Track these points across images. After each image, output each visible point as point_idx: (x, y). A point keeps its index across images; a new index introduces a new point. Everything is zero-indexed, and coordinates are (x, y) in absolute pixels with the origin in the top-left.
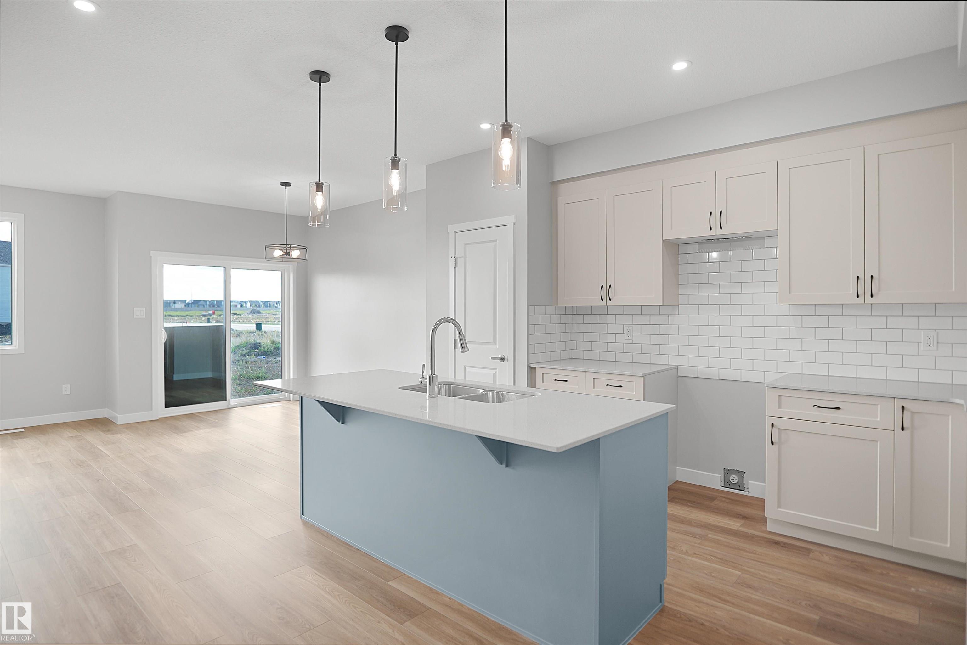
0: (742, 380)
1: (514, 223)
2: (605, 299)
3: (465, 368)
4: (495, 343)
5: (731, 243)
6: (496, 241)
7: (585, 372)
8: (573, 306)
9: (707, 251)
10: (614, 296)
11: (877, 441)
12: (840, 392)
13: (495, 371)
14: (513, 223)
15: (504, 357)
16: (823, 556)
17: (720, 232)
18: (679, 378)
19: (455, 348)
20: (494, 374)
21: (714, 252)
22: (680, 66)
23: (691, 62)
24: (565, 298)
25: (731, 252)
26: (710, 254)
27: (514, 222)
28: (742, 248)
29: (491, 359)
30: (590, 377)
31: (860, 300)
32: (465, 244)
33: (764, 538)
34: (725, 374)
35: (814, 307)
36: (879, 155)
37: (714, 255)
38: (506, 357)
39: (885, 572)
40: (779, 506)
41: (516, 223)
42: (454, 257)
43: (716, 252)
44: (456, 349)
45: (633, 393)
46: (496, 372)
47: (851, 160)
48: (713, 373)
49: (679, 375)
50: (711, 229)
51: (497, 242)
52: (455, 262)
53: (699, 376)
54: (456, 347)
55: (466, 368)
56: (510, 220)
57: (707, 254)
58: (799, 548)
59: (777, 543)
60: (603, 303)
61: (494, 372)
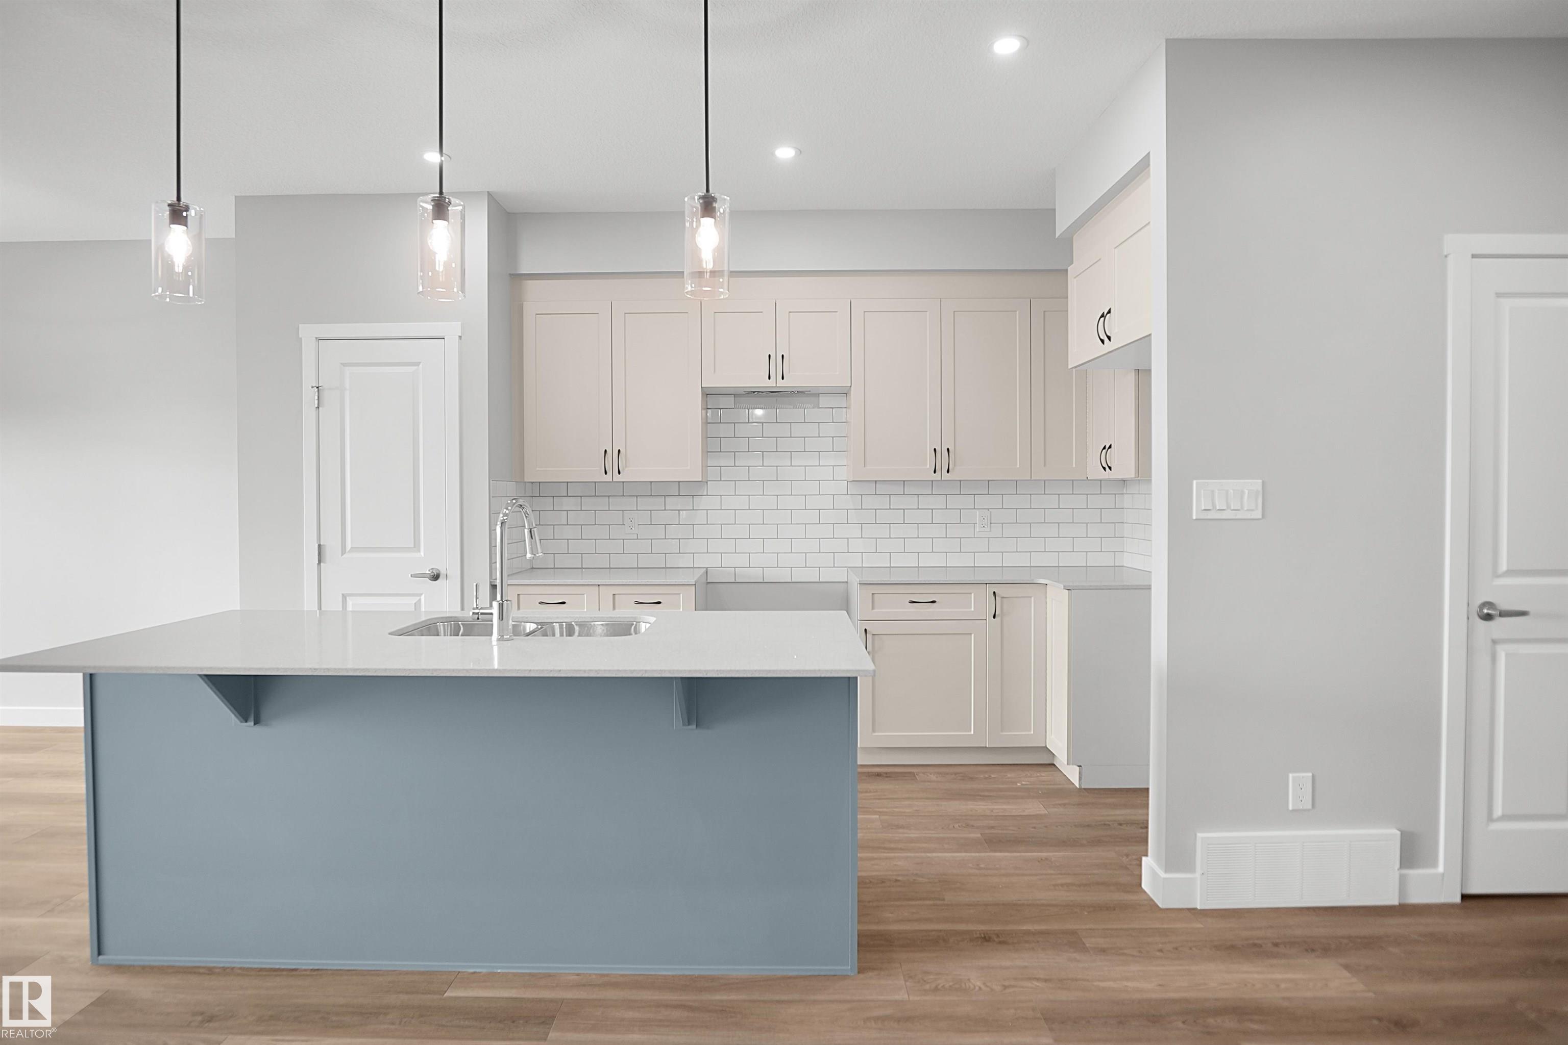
0: (793, 581)
1: (460, 337)
2: (610, 471)
3: (346, 599)
4: (416, 547)
5: (778, 398)
6: (418, 365)
7: (599, 585)
8: (532, 483)
9: (746, 408)
10: (626, 467)
11: (971, 634)
12: (927, 582)
13: (418, 598)
14: (458, 337)
15: (439, 571)
16: (927, 776)
17: (781, 383)
18: (709, 585)
19: (320, 562)
20: (415, 604)
21: (758, 408)
22: (785, 153)
23: (800, 152)
24: (538, 469)
25: (778, 410)
26: (751, 410)
27: (460, 335)
28: (792, 407)
29: (411, 576)
30: (607, 593)
31: (937, 477)
32: (341, 364)
33: (864, 773)
34: (772, 575)
35: (875, 484)
36: (954, 312)
37: (759, 412)
38: (443, 572)
39: (987, 776)
40: (874, 731)
41: (463, 337)
42: (317, 387)
43: (762, 409)
44: (322, 564)
45: (679, 611)
46: (420, 600)
47: (928, 313)
48: (755, 574)
49: (709, 581)
50: (769, 378)
51: (421, 366)
52: (318, 397)
53: (737, 581)
54: (322, 560)
55: (348, 598)
56: (452, 329)
57: (747, 410)
58: (903, 774)
59: (879, 775)
60: (608, 478)
61: (414, 600)
